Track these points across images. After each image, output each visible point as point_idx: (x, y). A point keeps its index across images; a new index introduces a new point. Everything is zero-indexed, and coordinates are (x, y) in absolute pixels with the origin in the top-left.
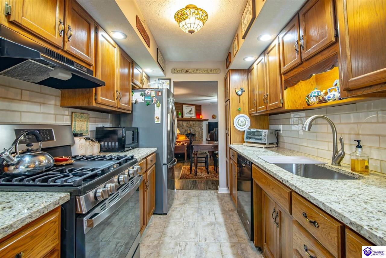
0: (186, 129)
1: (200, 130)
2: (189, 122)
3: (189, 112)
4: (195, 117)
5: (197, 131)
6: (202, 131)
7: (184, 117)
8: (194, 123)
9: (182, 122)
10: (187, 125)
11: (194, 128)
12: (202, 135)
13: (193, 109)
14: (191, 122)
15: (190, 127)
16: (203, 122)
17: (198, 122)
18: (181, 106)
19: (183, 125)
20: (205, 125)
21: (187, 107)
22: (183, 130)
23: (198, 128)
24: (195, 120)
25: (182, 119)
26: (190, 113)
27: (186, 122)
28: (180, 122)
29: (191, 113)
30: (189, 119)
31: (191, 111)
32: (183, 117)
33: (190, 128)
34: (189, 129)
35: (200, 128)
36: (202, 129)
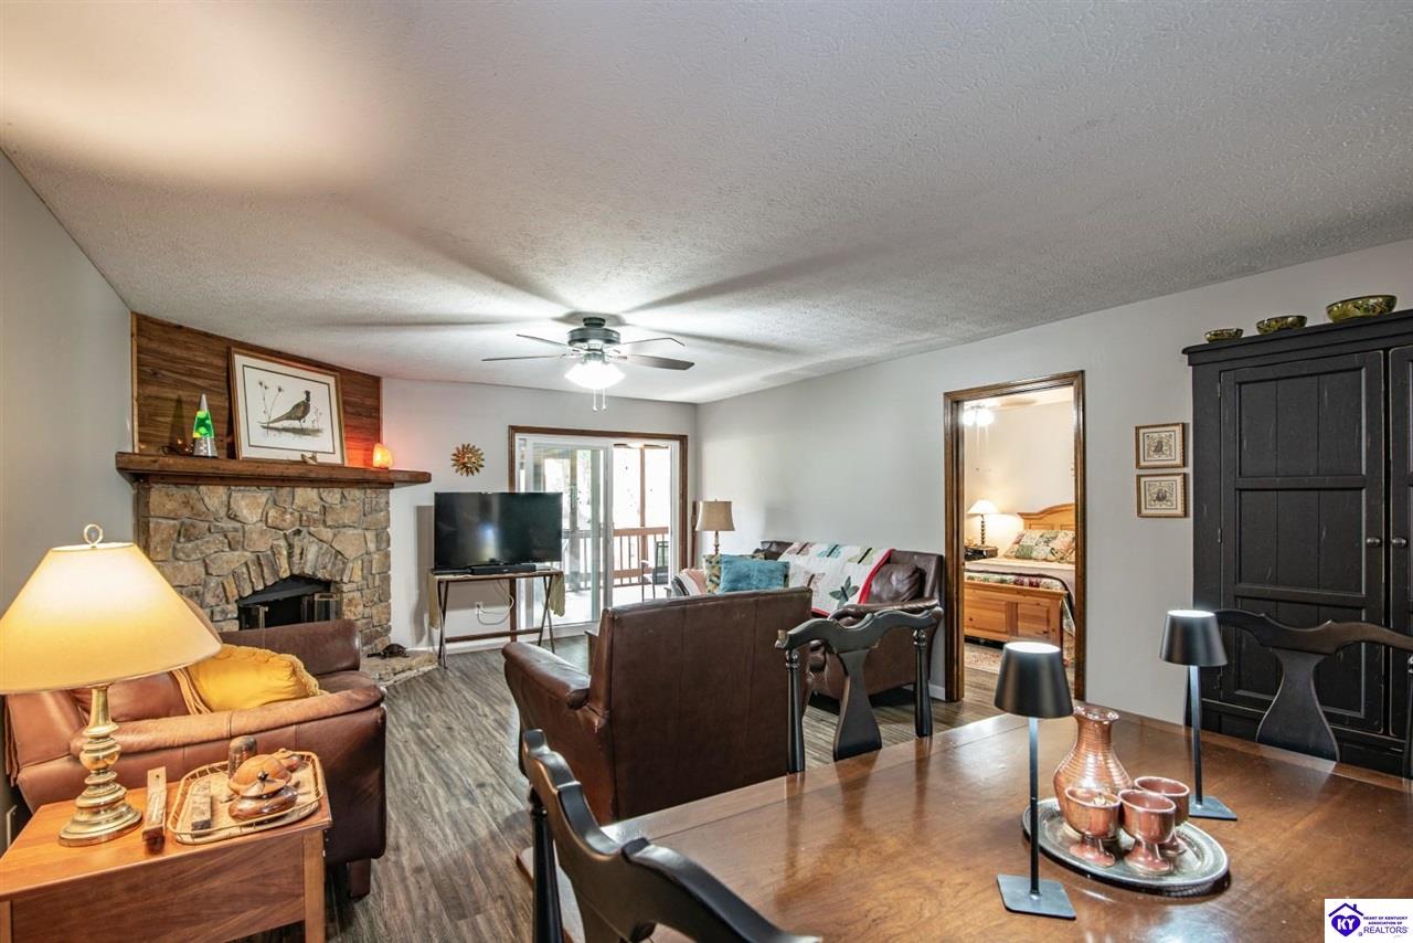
0: (263, 546)
1: (372, 546)
2: (285, 491)
3: (288, 417)
4: (336, 459)
5: (350, 552)
6: (387, 555)
7: (246, 452)
8: (332, 497)
9: (221, 491)
10: (272, 513)
11: (327, 534)
12: (386, 579)
13: (323, 395)
14: (306, 496)
15: (298, 532)
16: (393, 492)
17: (356, 493)
18: (220, 362)
19: (233, 517)
20: (404, 511)
21: (273, 381)
22: (228, 555)
23: (360, 531)
24: (337, 474)
25: (231, 466)
26: (296, 424)
27: (263, 496)
28: (203, 488)
29: (307, 423)
30: (292, 472)
31: (302, 410)
32: (232, 451)
33: (296, 541)
34: (290, 546)
35: (370, 535)
36: (383, 539)
